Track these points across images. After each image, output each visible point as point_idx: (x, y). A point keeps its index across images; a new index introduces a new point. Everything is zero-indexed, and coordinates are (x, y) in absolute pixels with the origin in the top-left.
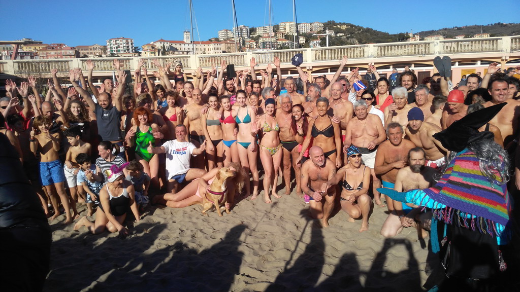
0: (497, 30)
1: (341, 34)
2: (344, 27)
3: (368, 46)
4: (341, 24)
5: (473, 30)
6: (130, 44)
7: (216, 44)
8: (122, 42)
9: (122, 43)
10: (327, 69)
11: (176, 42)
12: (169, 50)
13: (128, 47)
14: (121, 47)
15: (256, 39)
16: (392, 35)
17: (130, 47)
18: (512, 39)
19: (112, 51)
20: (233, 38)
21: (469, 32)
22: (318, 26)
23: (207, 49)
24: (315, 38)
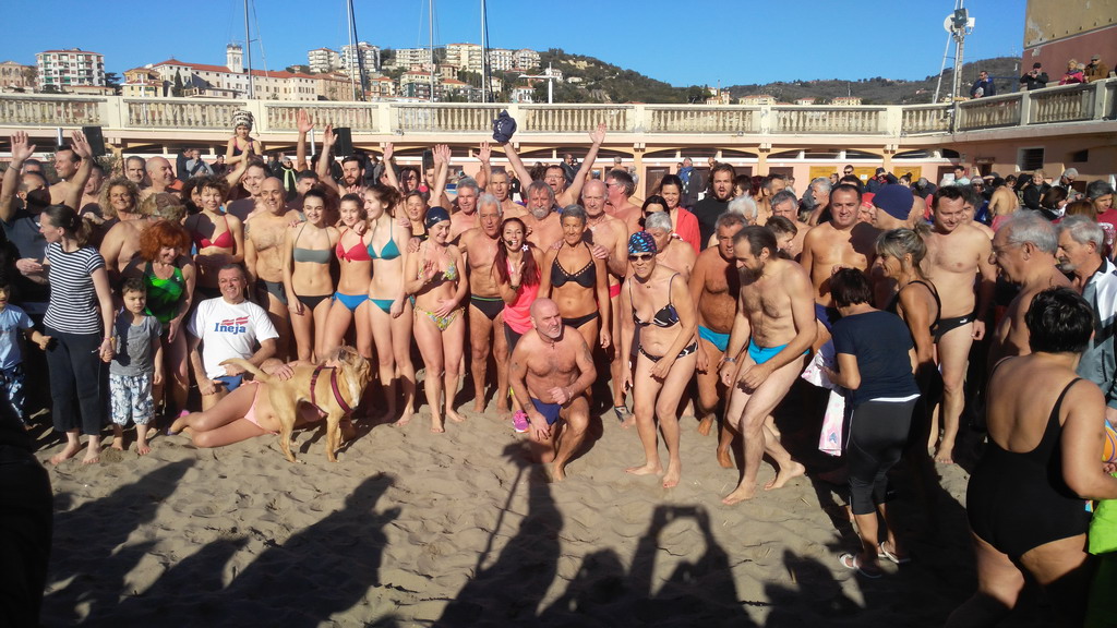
0: (876, 92)
1: (576, 80)
2: (582, 65)
3: (633, 108)
4: (577, 58)
5: (831, 90)
6: (94, 66)
7: (304, 80)
8: (74, 61)
9: (76, 63)
10: (551, 150)
11: (208, 69)
12: (189, 85)
13: (89, 72)
14: (74, 72)
15: (396, 76)
16: (676, 89)
17: (95, 72)
18: (904, 112)
19: (50, 80)
20: (342, 68)
21: (824, 92)
22: (528, 58)
23: (282, 90)
24: (523, 83)
